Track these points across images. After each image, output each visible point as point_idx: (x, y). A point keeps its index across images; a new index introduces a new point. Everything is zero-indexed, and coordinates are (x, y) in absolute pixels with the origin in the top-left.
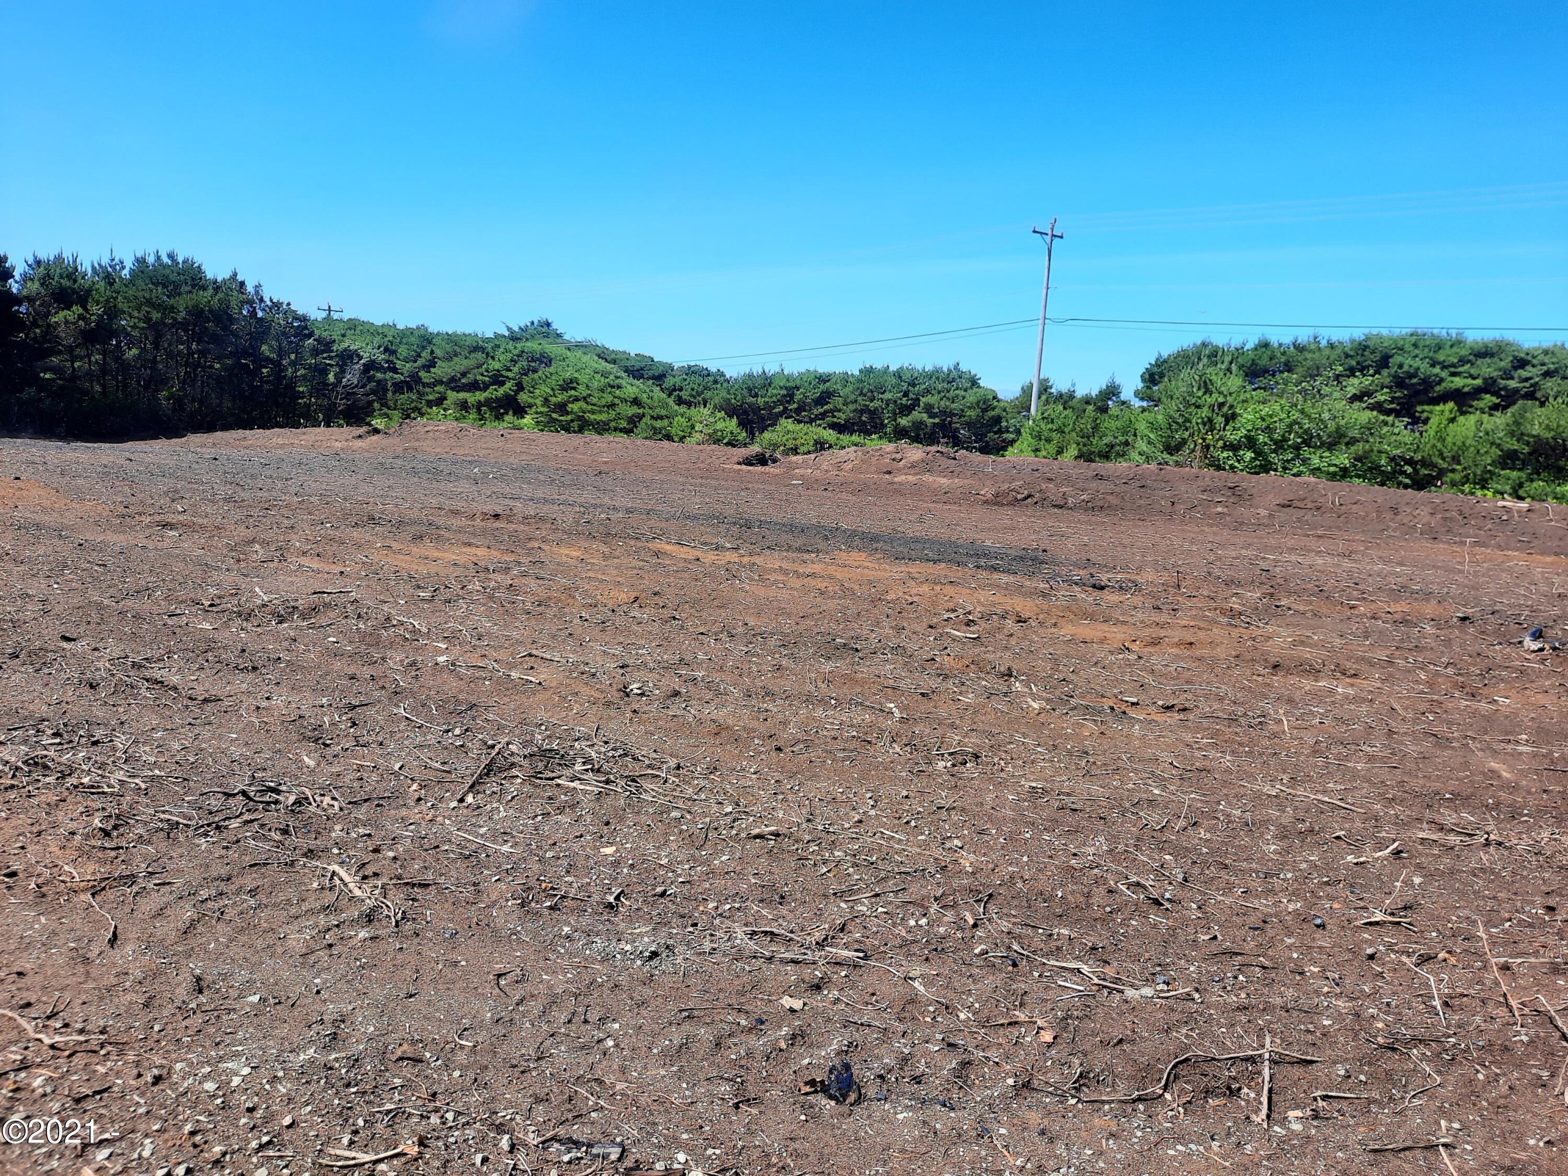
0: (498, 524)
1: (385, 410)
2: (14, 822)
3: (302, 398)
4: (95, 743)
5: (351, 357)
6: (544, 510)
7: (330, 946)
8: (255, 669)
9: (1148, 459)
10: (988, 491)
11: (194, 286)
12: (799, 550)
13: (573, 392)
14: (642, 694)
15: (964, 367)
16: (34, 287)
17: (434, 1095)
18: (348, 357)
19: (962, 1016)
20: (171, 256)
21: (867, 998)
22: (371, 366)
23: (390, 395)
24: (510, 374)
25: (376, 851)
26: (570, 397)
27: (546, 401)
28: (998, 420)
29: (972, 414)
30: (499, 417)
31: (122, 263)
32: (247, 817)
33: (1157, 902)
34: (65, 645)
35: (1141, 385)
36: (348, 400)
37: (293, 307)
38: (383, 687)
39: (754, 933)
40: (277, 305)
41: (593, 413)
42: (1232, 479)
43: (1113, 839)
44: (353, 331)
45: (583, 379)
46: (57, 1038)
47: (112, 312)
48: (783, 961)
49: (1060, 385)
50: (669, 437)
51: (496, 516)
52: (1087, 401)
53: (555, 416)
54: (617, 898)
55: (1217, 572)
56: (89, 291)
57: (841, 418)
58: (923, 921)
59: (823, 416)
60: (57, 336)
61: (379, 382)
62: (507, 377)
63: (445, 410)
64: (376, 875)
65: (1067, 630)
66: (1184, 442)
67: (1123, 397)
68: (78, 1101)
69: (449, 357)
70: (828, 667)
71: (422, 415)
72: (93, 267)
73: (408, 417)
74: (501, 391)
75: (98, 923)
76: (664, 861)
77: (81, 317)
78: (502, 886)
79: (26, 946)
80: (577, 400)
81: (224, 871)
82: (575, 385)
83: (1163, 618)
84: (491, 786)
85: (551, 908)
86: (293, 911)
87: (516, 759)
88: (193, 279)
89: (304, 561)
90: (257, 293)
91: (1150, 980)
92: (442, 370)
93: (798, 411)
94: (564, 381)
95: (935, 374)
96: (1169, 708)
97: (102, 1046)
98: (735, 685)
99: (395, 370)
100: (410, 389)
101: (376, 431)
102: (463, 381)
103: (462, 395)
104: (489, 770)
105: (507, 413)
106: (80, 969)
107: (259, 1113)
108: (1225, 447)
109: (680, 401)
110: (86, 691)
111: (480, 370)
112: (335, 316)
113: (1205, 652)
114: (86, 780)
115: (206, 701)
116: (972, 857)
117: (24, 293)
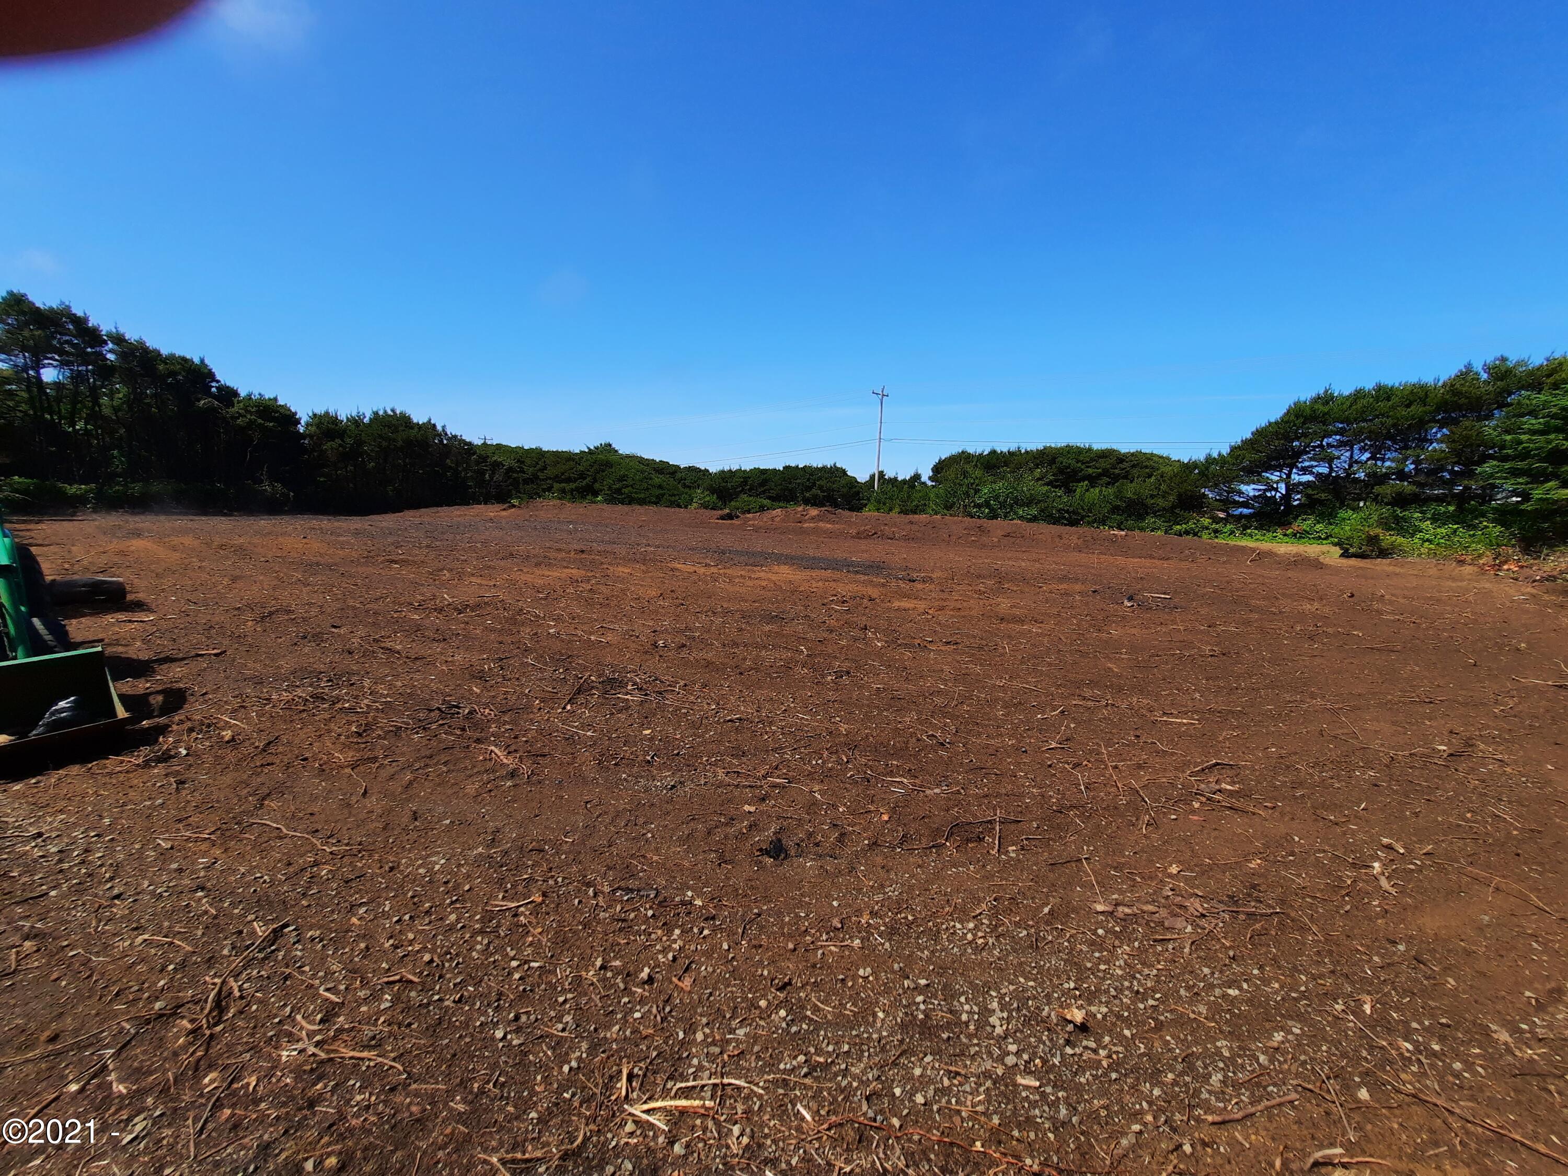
0: (583, 556)
1: (518, 494)
2: (305, 730)
3: (471, 489)
4: (352, 685)
5: (498, 466)
6: (609, 548)
7: (490, 791)
8: (445, 640)
9: (936, 514)
10: (853, 531)
11: (406, 427)
12: (751, 565)
13: (625, 483)
14: (665, 647)
15: (838, 465)
16: (313, 429)
17: (551, 869)
18: (497, 465)
19: (841, 810)
20: (393, 410)
21: (790, 803)
22: (510, 469)
23: (521, 486)
24: (589, 473)
25: (516, 738)
26: (623, 485)
27: (610, 488)
28: (858, 493)
29: (845, 490)
30: (584, 497)
31: (364, 415)
32: (440, 722)
33: (942, 744)
34: (333, 630)
35: (931, 474)
36: (497, 489)
37: (464, 438)
38: (518, 648)
39: (728, 772)
40: (455, 437)
41: (636, 493)
42: (979, 522)
43: (919, 713)
44: (499, 451)
45: (631, 475)
46: (334, 848)
47: (359, 443)
48: (746, 787)
49: (889, 474)
50: (679, 506)
51: (582, 551)
52: (904, 481)
53: (615, 496)
54: (652, 758)
55: (972, 571)
56: (346, 430)
57: (773, 493)
58: (820, 762)
59: (764, 492)
60: (327, 457)
61: (514, 479)
62: (587, 475)
63: (553, 494)
64: (516, 751)
65: (896, 604)
66: (954, 503)
67: (923, 479)
68: (347, 882)
69: (554, 464)
70: (767, 628)
71: (540, 496)
72: (348, 418)
73: (532, 498)
74: (585, 482)
75: (356, 784)
76: (679, 736)
77: (341, 445)
78: (587, 754)
79: (314, 799)
80: (627, 486)
81: (428, 753)
82: (626, 478)
83: (945, 596)
84: (581, 699)
85: (615, 764)
86: (468, 773)
87: (595, 684)
88: (406, 423)
89: (473, 579)
90: (444, 430)
91: (938, 785)
92: (550, 472)
93: (750, 490)
94: (619, 476)
95: (824, 469)
96: (948, 643)
97: (360, 852)
98: (717, 640)
99: (524, 472)
100: (533, 482)
101: (514, 506)
102: (562, 477)
103: (562, 485)
104: (579, 691)
105: (588, 495)
106: (346, 811)
107: (451, 885)
108: (975, 507)
109: (685, 486)
110: (346, 655)
111: (572, 471)
112: (488, 442)
113: (965, 613)
114: (347, 705)
115: (416, 658)
116: (846, 726)
117: (307, 432)
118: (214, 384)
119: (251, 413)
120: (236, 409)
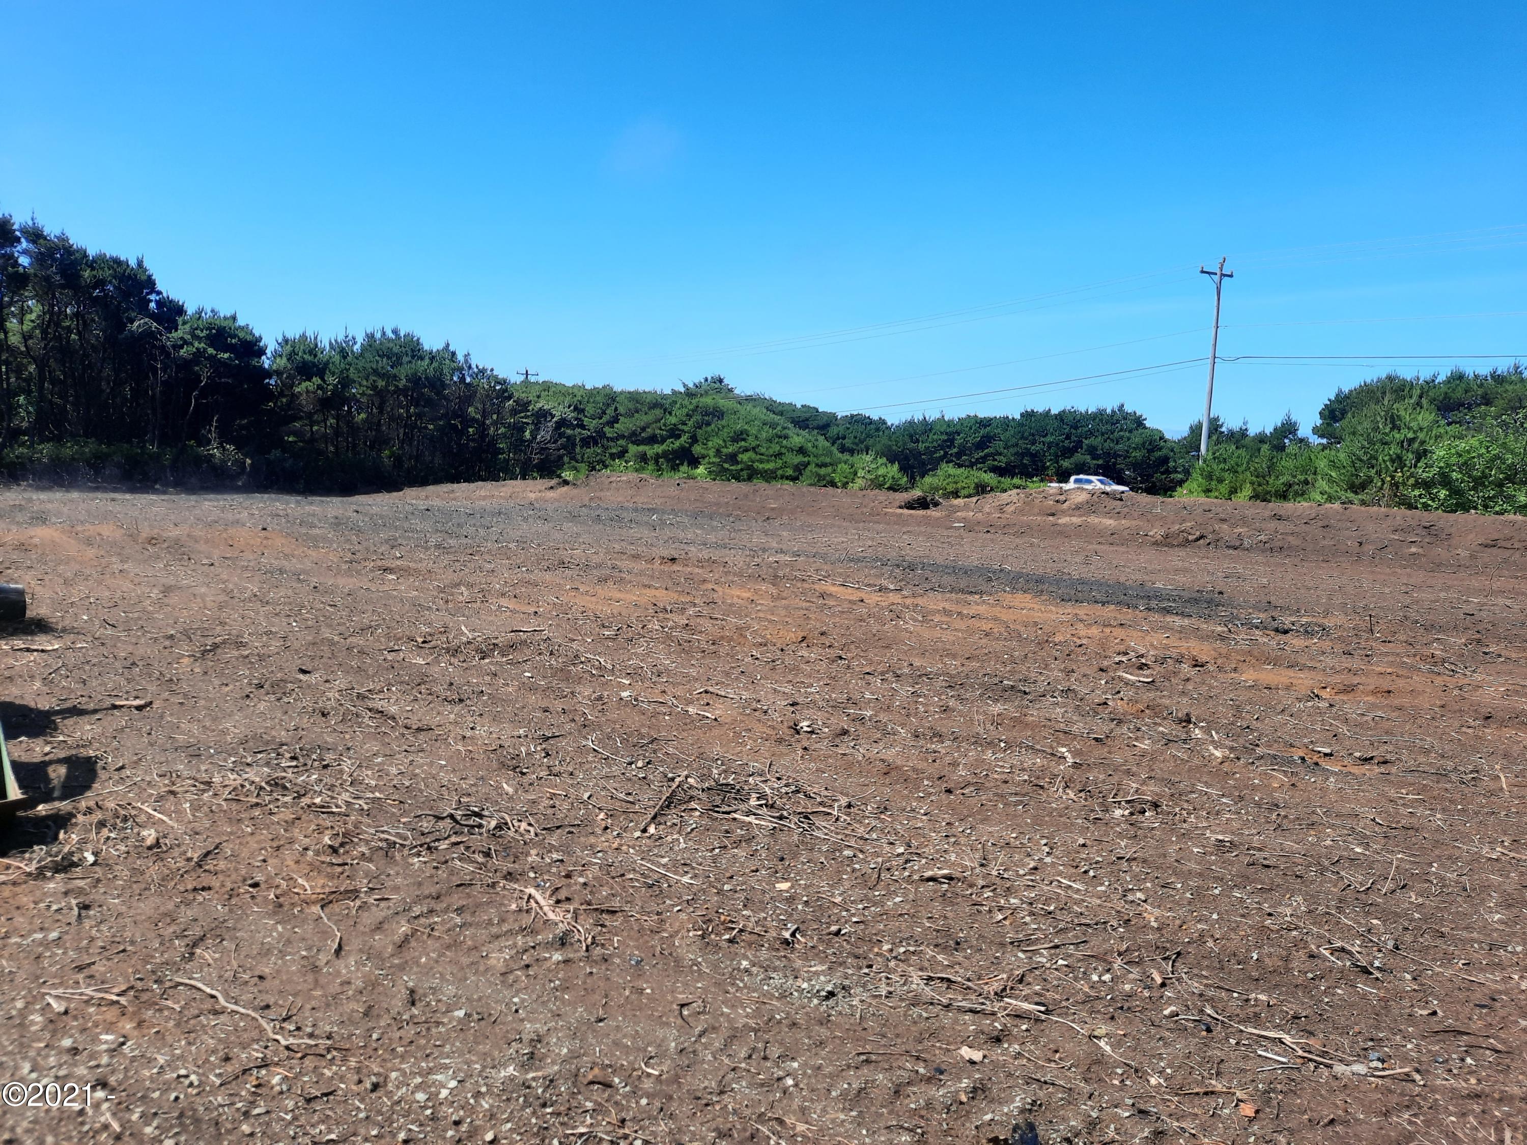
0: (675, 567)
1: (573, 463)
2: (257, 837)
3: (502, 454)
4: (325, 767)
5: (545, 416)
6: (716, 555)
7: (527, 966)
8: (461, 701)
9: (1330, 499)
10: (1157, 532)
11: (413, 357)
12: (962, 591)
13: (743, 443)
14: (812, 732)
15: (1128, 409)
16: (282, 362)
17: (623, 1121)
18: (542, 415)
19: (1153, 1081)
20: (395, 332)
21: (1050, 1054)
22: (562, 423)
23: (578, 449)
24: (686, 428)
25: (568, 876)
26: (740, 448)
27: (718, 452)
28: (1165, 460)
29: (1137, 454)
30: (675, 468)
31: (354, 339)
32: (454, 839)
33: (1366, 971)
34: (301, 676)
35: (1319, 422)
36: (542, 454)
37: (495, 373)
38: (573, 720)
39: (930, 978)
40: (482, 371)
41: (761, 462)
42: (1427, 517)
43: (1311, 899)
44: (546, 393)
45: (753, 431)
46: (292, 1040)
47: (346, 382)
48: (960, 1009)
49: (1231, 422)
50: (833, 484)
51: (673, 560)
52: (1261, 439)
53: (726, 466)
54: (793, 935)
55: (1413, 615)
56: (327, 364)
57: (1002, 461)
58: (1107, 977)
59: (984, 459)
60: (300, 404)
61: (569, 438)
62: (683, 431)
63: (626, 462)
64: (568, 899)
65: (1248, 676)
66: (1370, 480)
67: (1301, 434)
68: (309, 1101)
69: (630, 414)
70: (996, 708)
71: (606, 467)
72: (331, 343)
73: (594, 469)
74: (677, 444)
75: (325, 934)
76: (838, 900)
77: (319, 387)
78: (683, 916)
79: (266, 952)
80: (746, 450)
81: (434, 890)
82: (745, 436)
83: (1355, 663)
84: (672, 818)
85: (730, 941)
86: (494, 930)
87: (694, 793)
88: (413, 351)
89: (504, 602)
90: (466, 361)
91: (1362, 1055)
92: (624, 425)
93: (959, 455)
94: (735, 432)
95: (1099, 416)
96: (1367, 760)
97: (329, 1050)
98: (903, 725)
99: (583, 427)
100: (596, 443)
101: (566, 483)
102: (643, 435)
103: (642, 448)
104: (669, 802)
105: (682, 464)
106: (310, 978)
107: (464, 1128)
108: (1416, 485)
109: (843, 450)
110: (318, 718)
111: (658, 424)
112: (532, 379)
113: (1405, 701)
114: (318, 800)
115: (419, 730)
116: (1157, 912)
117: (274, 368)
118: (153, 297)
119: (199, 338)
120: (179, 333)
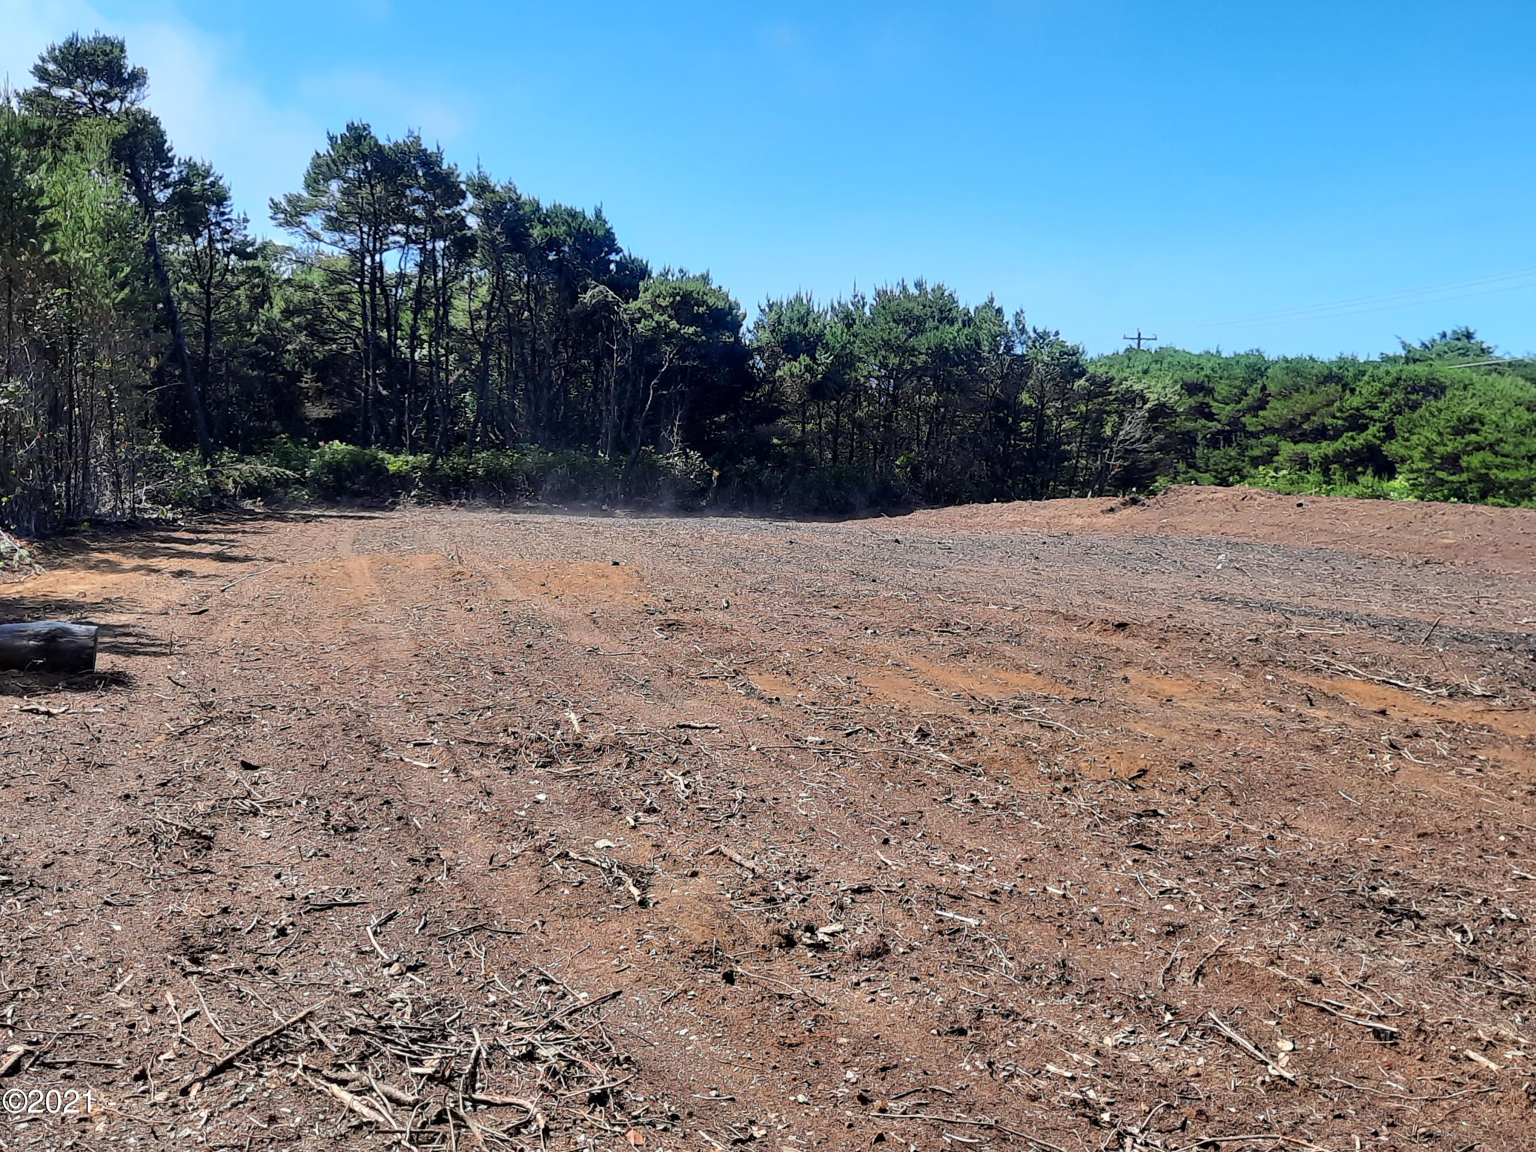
1: (1193, 472)
3: (1068, 460)
5: (1134, 401)
13: (1473, 437)
16: (765, 336)
18: (1131, 399)
20: (919, 285)
22: (1160, 411)
23: (1199, 451)
24: (1376, 414)
26: (1467, 444)
27: (1429, 453)
30: (1352, 480)
31: (863, 298)
36: (1125, 459)
37: (1061, 337)
40: (1043, 336)
41: (1503, 467)
44: (1159, 366)
45: (1492, 415)
53: (1441, 474)
56: (820, 336)
60: (783, 394)
62: (1371, 418)
63: (1276, 470)
69: (1284, 395)
71: (1243, 478)
73: (1224, 481)
74: (1361, 440)
77: (808, 369)
80: (1479, 448)
82: (1477, 425)
88: (941, 312)
90: (1018, 322)
92: (1275, 412)
94: (1459, 420)
99: (1210, 417)
100: (1228, 442)
101: (1134, 502)
102: (1305, 426)
103: (1300, 447)
105: (1364, 473)
111: (1331, 409)
112: (1144, 345)
117: (757, 343)
118: (613, 257)
119: (664, 310)
120: (638, 304)
